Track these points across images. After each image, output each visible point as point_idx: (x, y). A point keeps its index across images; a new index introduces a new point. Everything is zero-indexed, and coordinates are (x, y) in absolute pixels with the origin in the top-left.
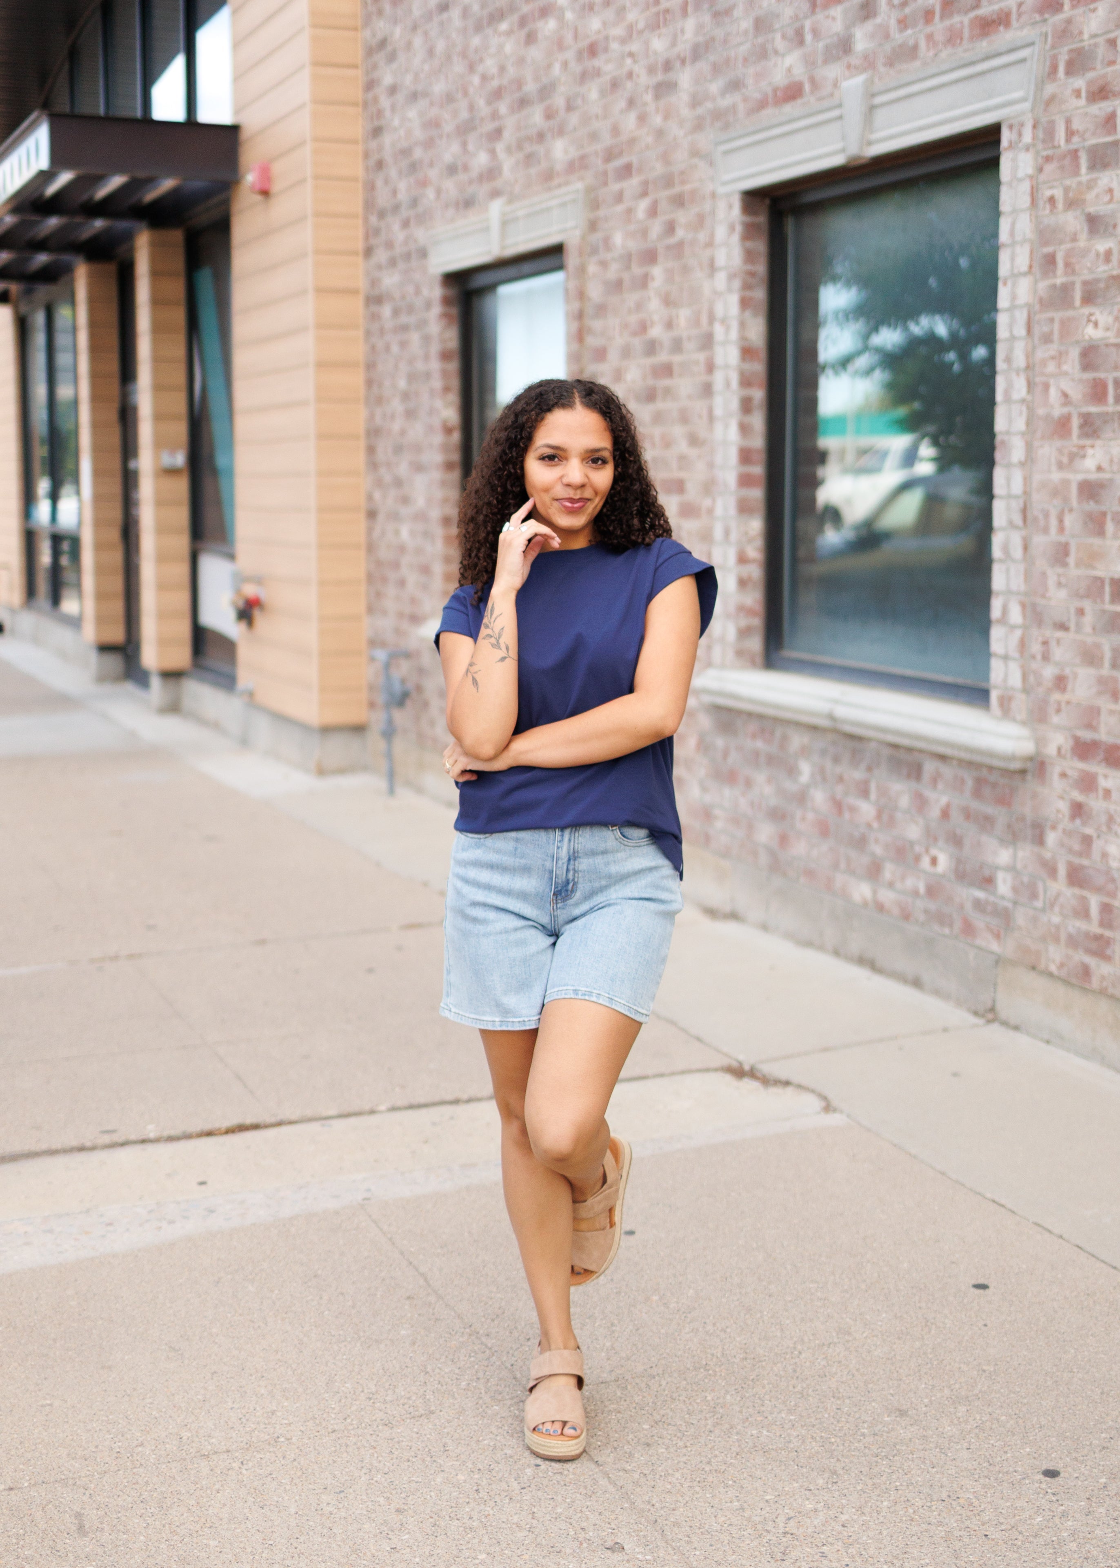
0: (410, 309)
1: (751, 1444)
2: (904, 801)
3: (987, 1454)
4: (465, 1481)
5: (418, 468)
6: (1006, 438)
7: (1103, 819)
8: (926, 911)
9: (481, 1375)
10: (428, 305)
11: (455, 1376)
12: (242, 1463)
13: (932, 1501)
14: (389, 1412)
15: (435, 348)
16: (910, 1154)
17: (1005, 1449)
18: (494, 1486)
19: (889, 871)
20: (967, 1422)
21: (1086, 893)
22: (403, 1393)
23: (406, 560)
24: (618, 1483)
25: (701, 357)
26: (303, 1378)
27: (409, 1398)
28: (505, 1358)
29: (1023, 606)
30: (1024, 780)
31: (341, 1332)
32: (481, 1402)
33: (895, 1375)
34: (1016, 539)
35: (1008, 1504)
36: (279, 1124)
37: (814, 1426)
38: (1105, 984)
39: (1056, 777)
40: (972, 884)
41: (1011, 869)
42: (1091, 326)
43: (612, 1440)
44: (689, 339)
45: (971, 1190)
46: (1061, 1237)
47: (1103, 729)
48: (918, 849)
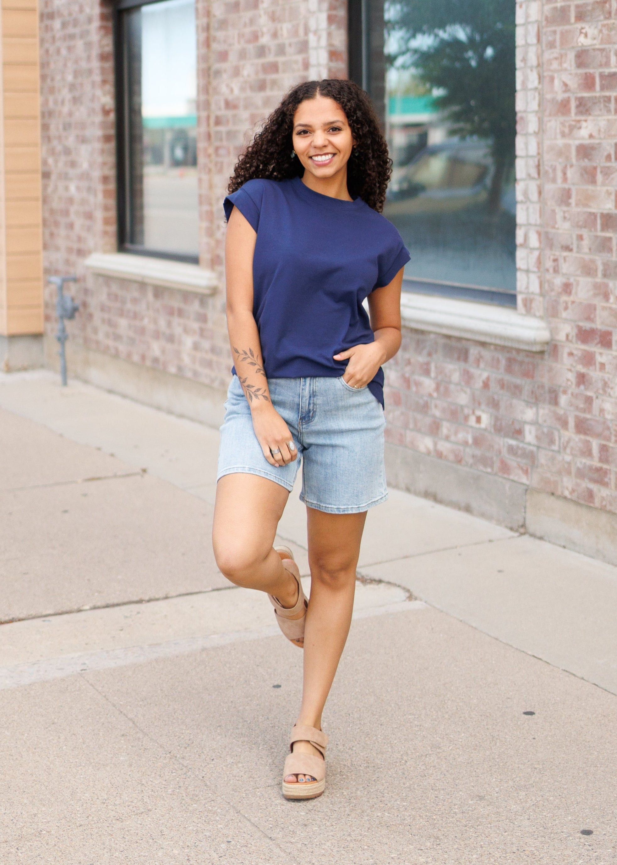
0: (76, 23)
1: (377, 822)
2: (456, 377)
3: (542, 822)
4: (179, 854)
5: (83, 140)
6: (524, 115)
7: (600, 385)
8: (473, 456)
9: (181, 784)
10: (90, 20)
11: (163, 786)
12: (17, 849)
13: (506, 853)
14: (119, 811)
15: (95, 52)
16: (472, 627)
17: (554, 818)
18: (200, 856)
19: (445, 428)
20: (526, 802)
21: (588, 438)
22: (127, 799)
23: (73, 209)
24: (287, 851)
25: (299, 58)
26: (53, 791)
27: (132, 802)
28: (197, 773)
29: (539, 234)
30: (542, 359)
31: (77, 760)
32: (183, 802)
33: (474, 773)
34: (533, 187)
35: (559, 853)
36: (11, 621)
37: (420, 809)
38: (604, 503)
39: (565, 355)
40: (506, 435)
41: (535, 423)
42: (583, 35)
43: (280, 823)
44: (290, 45)
45: (517, 649)
46: (583, 679)
47: (598, 320)
48: (466, 411)
